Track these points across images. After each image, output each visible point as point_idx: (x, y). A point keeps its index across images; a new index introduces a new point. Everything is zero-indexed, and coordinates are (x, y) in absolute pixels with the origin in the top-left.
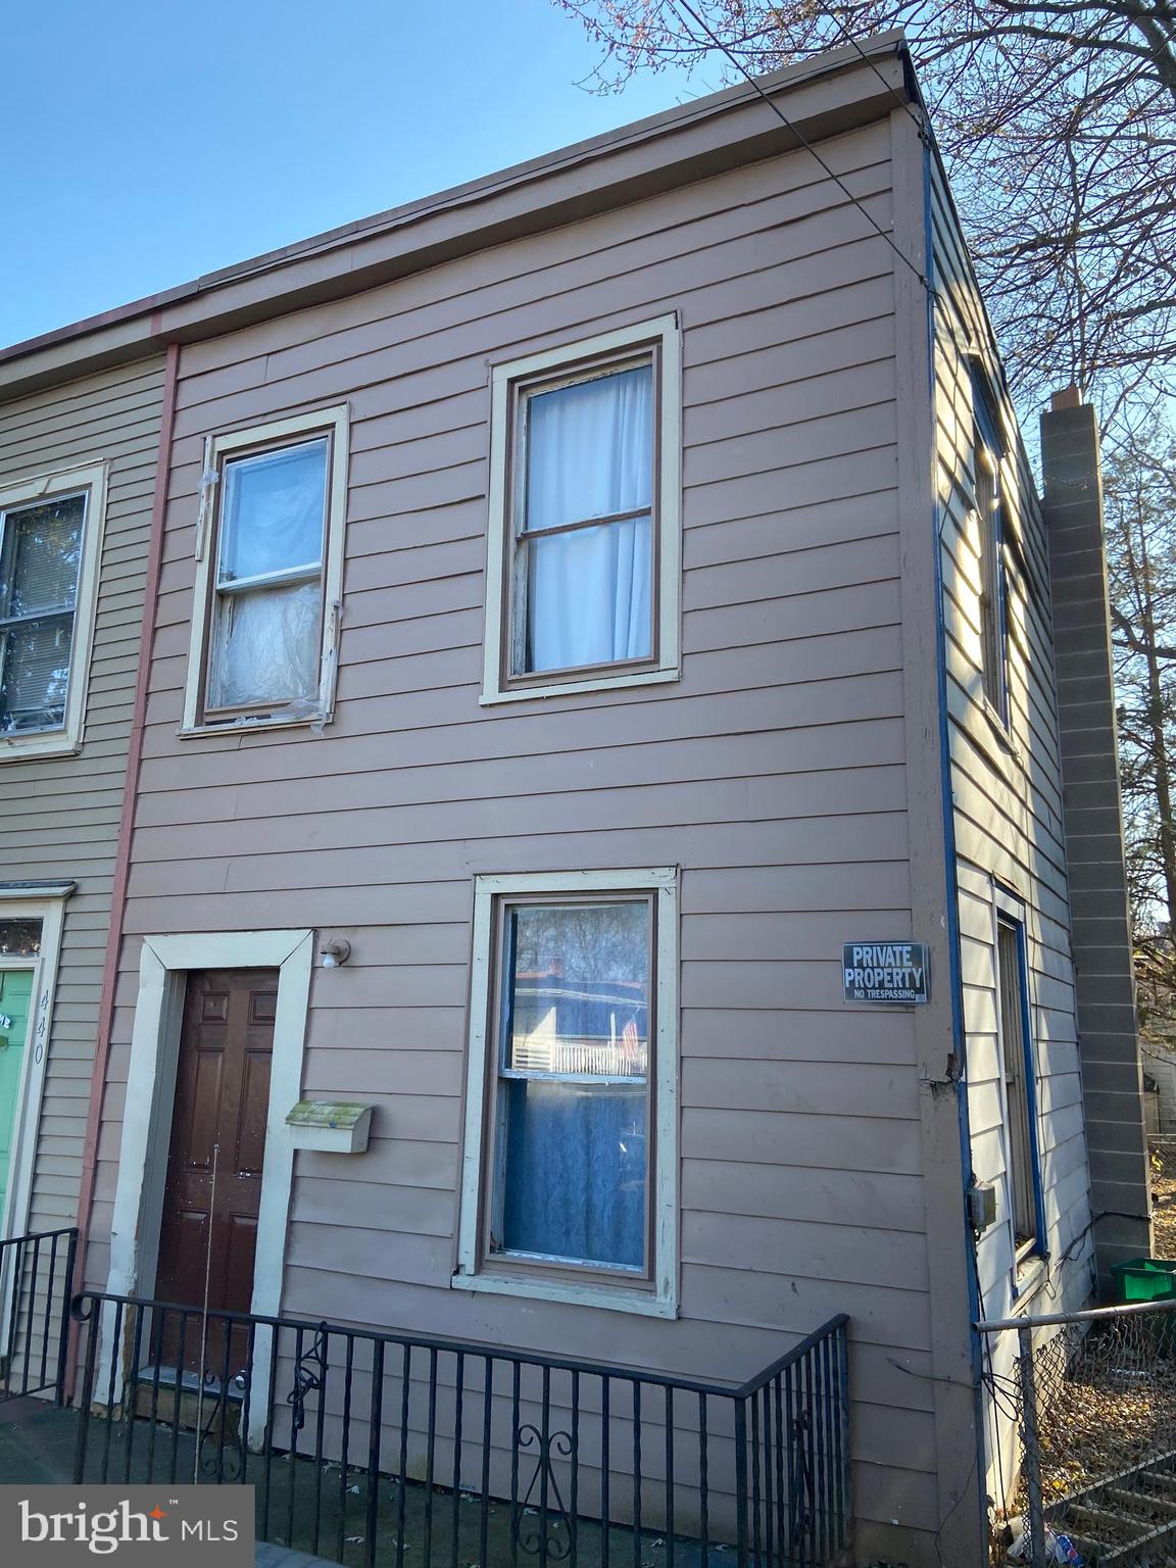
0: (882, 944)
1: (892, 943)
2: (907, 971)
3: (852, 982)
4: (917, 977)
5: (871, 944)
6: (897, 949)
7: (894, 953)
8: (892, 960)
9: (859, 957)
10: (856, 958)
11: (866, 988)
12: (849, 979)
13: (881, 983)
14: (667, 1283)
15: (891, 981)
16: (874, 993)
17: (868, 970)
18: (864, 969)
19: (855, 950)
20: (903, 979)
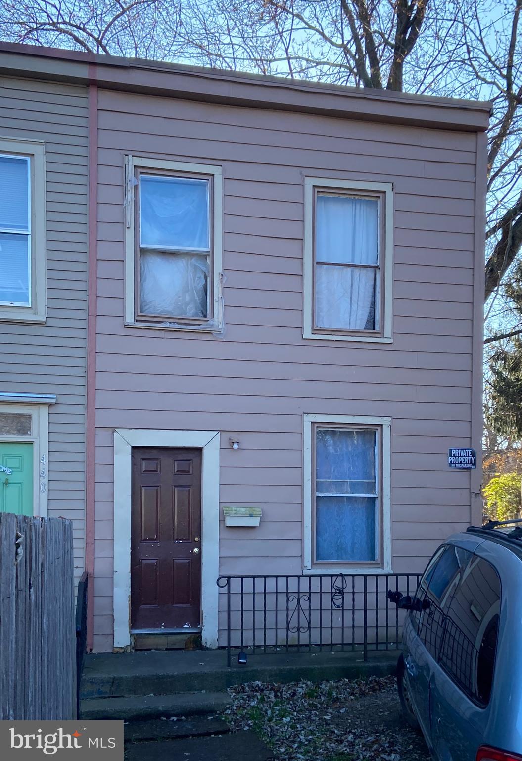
0: (462, 449)
1: (465, 449)
2: (470, 458)
3: (451, 461)
4: (473, 460)
5: (458, 449)
6: (467, 451)
7: (466, 452)
8: (465, 454)
9: (454, 453)
10: (453, 453)
11: (455, 463)
12: (450, 460)
13: (461, 462)
14: (388, 563)
15: (464, 461)
16: (458, 465)
17: (457, 457)
18: (455, 457)
19: (453, 450)
20: (468, 461)
